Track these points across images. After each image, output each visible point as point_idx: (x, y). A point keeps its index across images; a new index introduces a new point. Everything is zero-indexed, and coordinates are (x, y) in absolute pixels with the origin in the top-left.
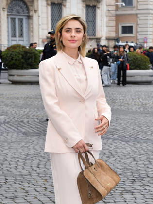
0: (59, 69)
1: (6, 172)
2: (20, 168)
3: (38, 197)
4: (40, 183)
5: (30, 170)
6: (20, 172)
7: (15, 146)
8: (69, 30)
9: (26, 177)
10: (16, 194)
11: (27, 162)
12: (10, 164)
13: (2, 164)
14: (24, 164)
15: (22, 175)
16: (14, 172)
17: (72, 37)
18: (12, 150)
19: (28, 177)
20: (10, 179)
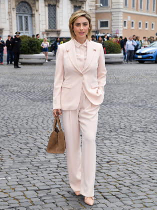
0: (68, 51)
1: (20, 126)
2: (30, 123)
3: (44, 143)
4: (44, 134)
5: (37, 125)
6: (30, 126)
7: (26, 108)
8: (78, 25)
9: (34, 130)
10: (28, 141)
11: (35, 119)
12: (22, 121)
13: (17, 121)
14: (33, 120)
15: (31, 128)
16: (26, 126)
17: (81, 30)
18: (24, 111)
19: (36, 130)
20: (23, 131)
